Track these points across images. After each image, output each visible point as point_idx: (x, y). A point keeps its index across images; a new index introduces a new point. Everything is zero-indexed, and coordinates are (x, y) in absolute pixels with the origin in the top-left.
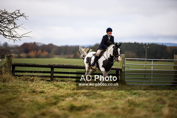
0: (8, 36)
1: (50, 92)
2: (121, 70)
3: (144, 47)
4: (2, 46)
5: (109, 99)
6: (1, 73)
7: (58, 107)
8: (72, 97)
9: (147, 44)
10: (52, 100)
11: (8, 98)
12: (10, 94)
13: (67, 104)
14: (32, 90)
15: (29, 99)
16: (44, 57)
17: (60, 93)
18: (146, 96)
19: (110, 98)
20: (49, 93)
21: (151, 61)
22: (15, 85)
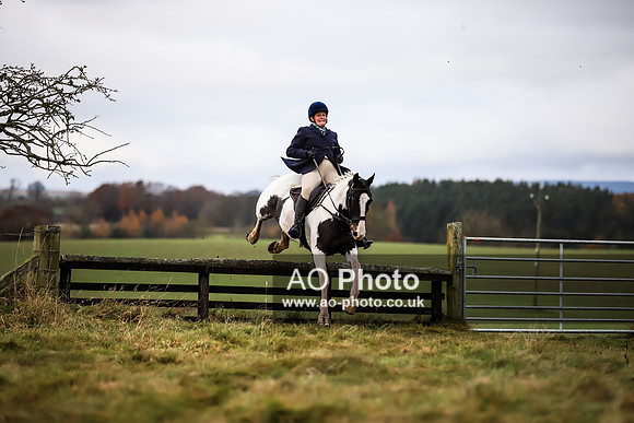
0: (44, 159)
1: (197, 361)
2: (449, 278)
3: (532, 196)
4: (25, 194)
5: (407, 382)
6: (23, 292)
7: (227, 413)
8: (276, 377)
9: (542, 187)
10: (203, 386)
11: (49, 382)
12: (56, 367)
13: (259, 402)
14: (131, 351)
15: (121, 384)
16: (172, 235)
17: (232, 363)
18: (540, 373)
19: (413, 381)
20: (193, 363)
21: (556, 246)
22: (70, 334)
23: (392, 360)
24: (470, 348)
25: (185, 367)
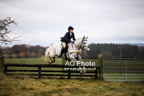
1: (38, 89)
9: (121, 45)
10: (40, 95)
12: (4, 91)
14: (22, 87)
16: (32, 57)
17: (47, 89)
18: (122, 91)
19: (91, 94)
21: (125, 60)
23: (86, 88)
24: (105, 85)
25: (35, 91)
